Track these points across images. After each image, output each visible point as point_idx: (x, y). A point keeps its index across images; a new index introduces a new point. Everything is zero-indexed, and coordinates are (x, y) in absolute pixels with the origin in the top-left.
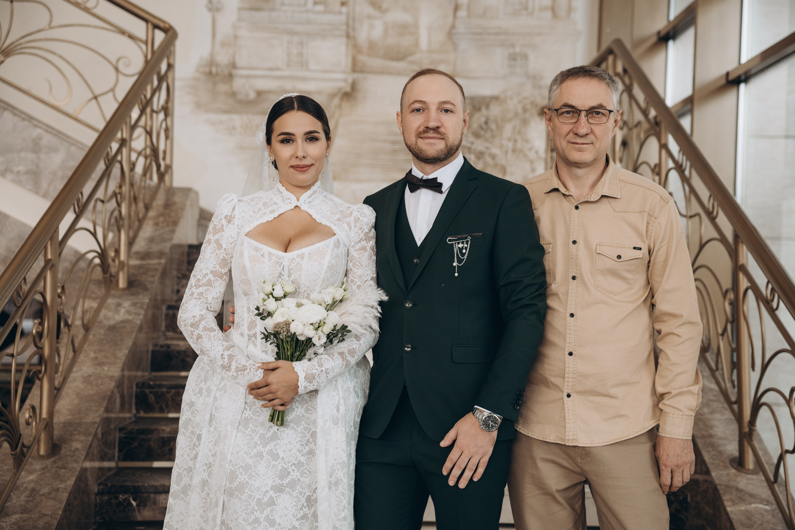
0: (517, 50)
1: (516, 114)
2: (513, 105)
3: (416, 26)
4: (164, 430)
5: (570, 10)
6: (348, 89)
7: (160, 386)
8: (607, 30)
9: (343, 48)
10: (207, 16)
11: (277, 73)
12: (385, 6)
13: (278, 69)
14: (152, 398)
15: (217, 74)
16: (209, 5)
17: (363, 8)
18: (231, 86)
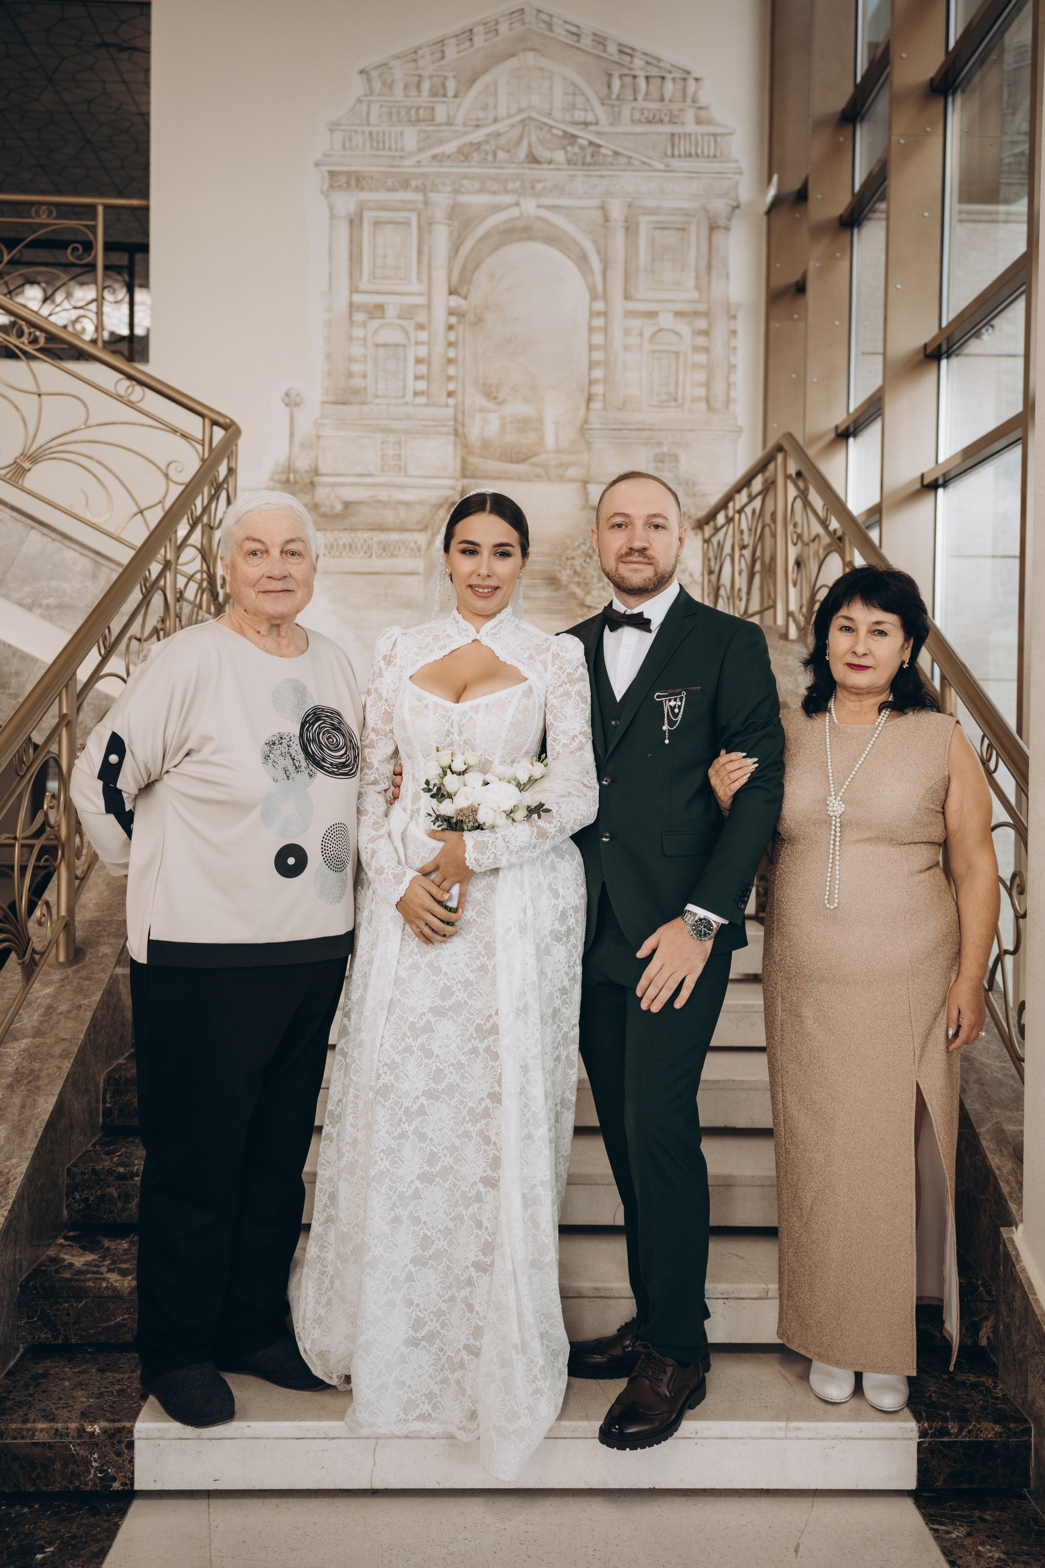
0: (665, 449)
3: (541, 421)
5: (728, 401)
8: (773, 425)
9: (450, 448)
10: (284, 412)
11: (369, 480)
12: (501, 396)
13: (370, 475)
15: (296, 482)
16: (287, 400)
17: (474, 399)
18: (313, 496)
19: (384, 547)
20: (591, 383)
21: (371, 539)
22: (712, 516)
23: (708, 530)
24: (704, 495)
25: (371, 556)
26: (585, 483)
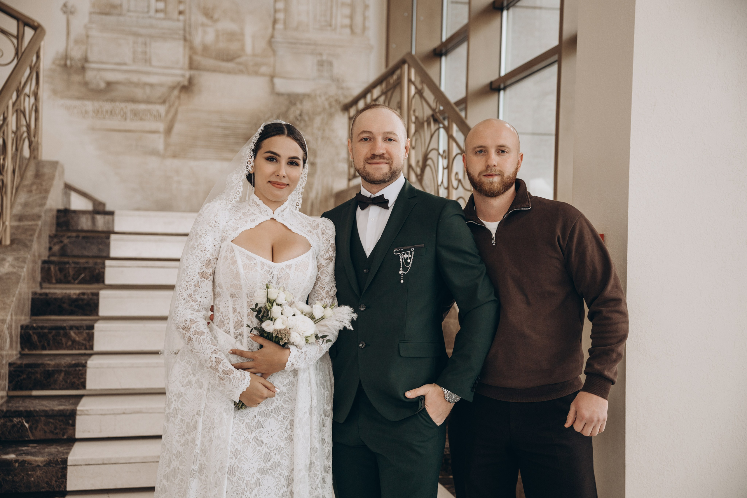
0: (324, 58)
1: (324, 109)
2: (321, 101)
3: (242, 34)
4: (49, 365)
5: (364, 28)
6: (186, 83)
7: (42, 328)
9: (181, 49)
10: (63, 18)
11: (124, 68)
12: (216, 16)
13: (125, 64)
14: (35, 338)
15: (71, 66)
16: (64, 9)
17: (198, 17)
18: (84, 77)
19: (135, 114)
20: (276, 11)
21: (126, 107)
22: (355, 102)
23: (353, 111)
24: (348, 89)
25: (126, 119)
26: (272, 77)
